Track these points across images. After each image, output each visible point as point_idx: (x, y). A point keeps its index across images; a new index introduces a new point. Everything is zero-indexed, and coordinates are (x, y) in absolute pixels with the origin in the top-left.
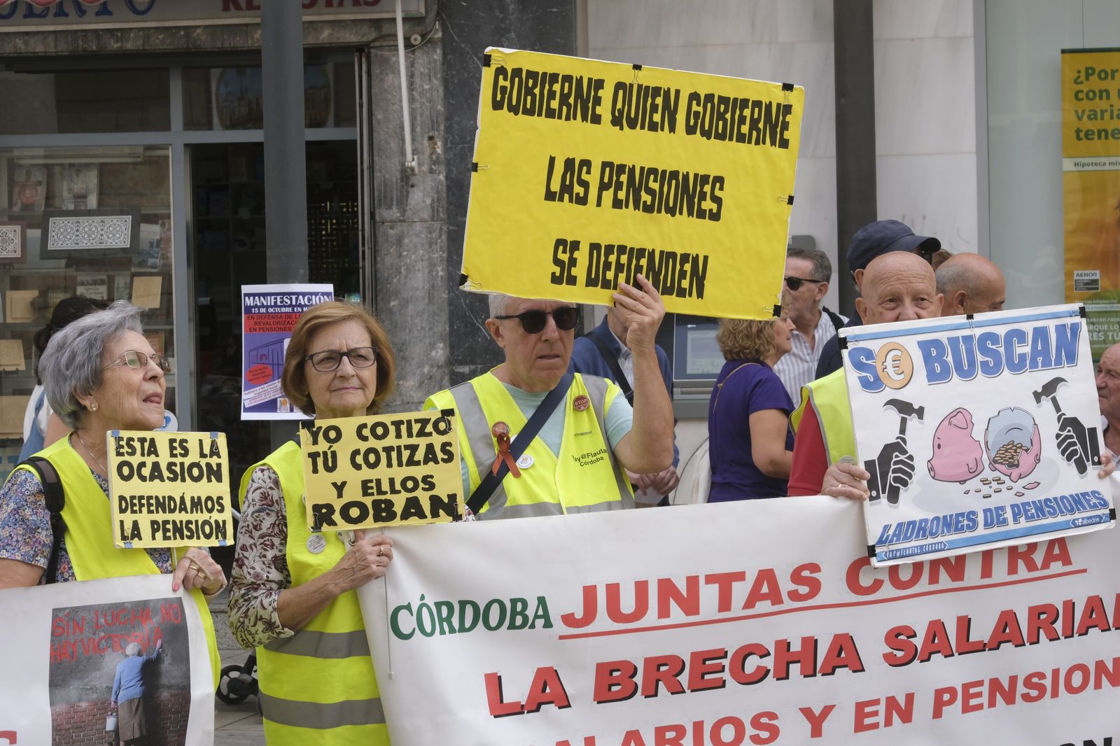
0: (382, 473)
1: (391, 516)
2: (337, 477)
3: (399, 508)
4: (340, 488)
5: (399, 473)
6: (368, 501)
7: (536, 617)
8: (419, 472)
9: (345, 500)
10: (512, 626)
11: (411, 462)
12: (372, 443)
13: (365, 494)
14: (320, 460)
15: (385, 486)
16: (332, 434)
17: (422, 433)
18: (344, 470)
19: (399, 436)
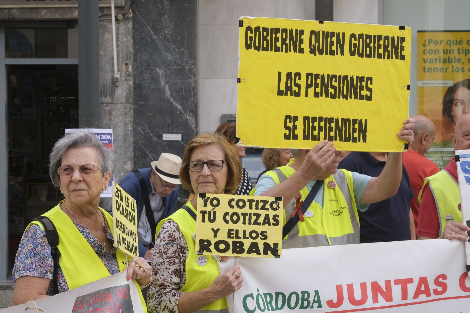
0: (240, 227)
1: (242, 251)
2: (215, 225)
3: (246, 247)
4: (216, 232)
5: (249, 228)
6: (230, 241)
7: (314, 302)
8: (260, 229)
9: (218, 238)
10: (302, 307)
11: (256, 223)
12: (236, 210)
13: (229, 237)
14: (207, 216)
15: (241, 234)
16: (215, 202)
17: (263, 208)
18: (219, 223)
19: (251, 208)
